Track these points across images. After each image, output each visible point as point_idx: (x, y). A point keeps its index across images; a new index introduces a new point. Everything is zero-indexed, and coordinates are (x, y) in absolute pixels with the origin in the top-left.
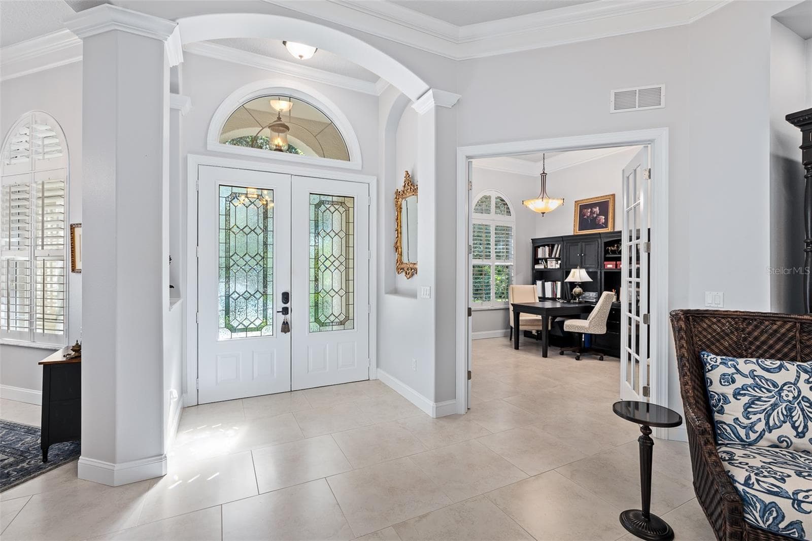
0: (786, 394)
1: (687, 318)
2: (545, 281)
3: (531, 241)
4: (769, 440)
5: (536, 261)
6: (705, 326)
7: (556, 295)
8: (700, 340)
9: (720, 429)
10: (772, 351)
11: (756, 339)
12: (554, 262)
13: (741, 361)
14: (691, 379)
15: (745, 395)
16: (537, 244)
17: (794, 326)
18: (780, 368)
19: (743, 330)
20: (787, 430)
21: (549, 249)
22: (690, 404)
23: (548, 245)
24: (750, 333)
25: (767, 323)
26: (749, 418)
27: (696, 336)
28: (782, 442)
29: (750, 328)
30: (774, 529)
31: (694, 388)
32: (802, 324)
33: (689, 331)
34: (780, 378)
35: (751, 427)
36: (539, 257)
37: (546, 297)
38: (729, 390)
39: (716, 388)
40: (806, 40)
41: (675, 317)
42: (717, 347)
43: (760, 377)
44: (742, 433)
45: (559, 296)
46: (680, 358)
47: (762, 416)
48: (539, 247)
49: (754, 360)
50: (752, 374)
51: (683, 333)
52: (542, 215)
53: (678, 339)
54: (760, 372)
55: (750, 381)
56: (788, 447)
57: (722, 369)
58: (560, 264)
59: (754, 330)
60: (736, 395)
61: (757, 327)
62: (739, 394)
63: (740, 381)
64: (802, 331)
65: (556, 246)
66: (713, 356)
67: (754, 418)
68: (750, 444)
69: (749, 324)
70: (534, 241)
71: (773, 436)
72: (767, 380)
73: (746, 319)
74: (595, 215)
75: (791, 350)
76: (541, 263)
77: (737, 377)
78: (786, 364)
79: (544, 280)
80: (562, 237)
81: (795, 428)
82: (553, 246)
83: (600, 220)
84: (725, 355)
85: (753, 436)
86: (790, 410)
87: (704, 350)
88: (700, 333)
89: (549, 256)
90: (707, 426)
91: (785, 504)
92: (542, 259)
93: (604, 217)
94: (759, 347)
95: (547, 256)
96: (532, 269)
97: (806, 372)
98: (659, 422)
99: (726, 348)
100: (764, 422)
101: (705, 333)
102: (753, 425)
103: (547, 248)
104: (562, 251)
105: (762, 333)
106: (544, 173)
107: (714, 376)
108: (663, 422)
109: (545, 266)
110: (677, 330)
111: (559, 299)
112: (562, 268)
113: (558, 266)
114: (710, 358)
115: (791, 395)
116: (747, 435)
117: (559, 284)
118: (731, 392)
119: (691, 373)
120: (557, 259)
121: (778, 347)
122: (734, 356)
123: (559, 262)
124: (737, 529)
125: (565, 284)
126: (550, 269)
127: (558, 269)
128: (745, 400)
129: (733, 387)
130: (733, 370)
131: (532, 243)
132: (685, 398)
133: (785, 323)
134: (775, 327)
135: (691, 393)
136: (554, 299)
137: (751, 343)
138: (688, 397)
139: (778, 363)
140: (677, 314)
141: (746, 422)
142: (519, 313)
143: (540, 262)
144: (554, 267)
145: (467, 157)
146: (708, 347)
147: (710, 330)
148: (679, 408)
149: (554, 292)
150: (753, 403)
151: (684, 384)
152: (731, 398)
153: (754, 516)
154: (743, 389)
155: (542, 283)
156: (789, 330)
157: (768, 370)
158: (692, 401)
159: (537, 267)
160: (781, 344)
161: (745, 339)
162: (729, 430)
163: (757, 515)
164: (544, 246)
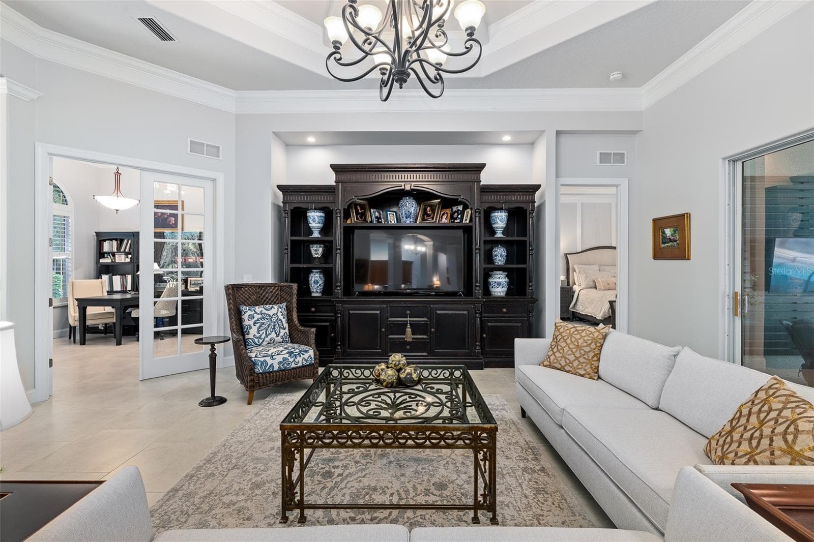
0: (274, 319)
1: (233, 288)
2: (113, 275)
3: (95, 234)
4: (267, 341)
5: (101, 254)
6: (242, 292)
7: (126, 288)
8: (240, 300)
9: (247, 342)
10: (270, 302)
11: (264, 296)
12: (123, 256)
13: (257, 307)
14: (235, 320)
15: (258, 323)
16: (101, 238)
17: (278, 289)
18: (271, 308)
19: (259, 292)
20: (273, 335)
21: (118, 243)
22: (234, 332)
23: (116, 240)
24: (261, 294)
25: (268, 288)
26: (259, 333)
27: (238, 298)
28: (271, 341)
29: (262, 291)
30: (265, 371)
31: (236, 325)
32: (281, 287)
33: (234, 296)
34: (271, 313)
35: (260, 337)
36: (104, 251)
37: (114, 290)
38: (251, 322)
39: (247, 322)
40: (287, 145)
41: (227, 288)
42: (247, 303)
43: (264, 313)
44: (256, 340)
45: (129, 288)
46: (230, 310)
47: (264, 331)
48: (105, 241)
49: (262, 306)
50: (261, 313)
51: (231, 296)
52: (116, 211)
53: (228, 300)
54: (264, 311)
55: (260, 316)
56: (273, 342)
57: (249, 313)
58: (131, 258)
59: (263, 292)
60: (255, 324)
61: (264, 290)
62: (256, 323)
63: (257, 317)
64: (281, 290)
65: (125, 241)
66: (245, 307)
67: (261, 333)
68: (260, 345)
69: (261, 289)
70: (98, 234)
71: (268, 339)
72: (266, 314)
73: (260, 287)
74: (166, 216)
75: (277, 300)
76: (107, 257)
77: (255, 315)
78: (274, 306)
79: (111, 274)
80: (132, 232)
81: (276, 333)
82: (122, 241)
83: (170, 221)
84: (251, 306)
85: (261, 341)
86: (274, 326)
87: (240, 305)
88: (239, 296)
89: (117, 249)
90: (241, 337)
91: (268, 359)
92: (108, 253)
93: (174, 219)
94: (265, 301)
95: (115, 250)
96: (97, 263)
97: (281, 308)
98: (219, 341)
99: (251, 303)
100: (265, 333)
101: (241, 296)
102: (261, 335)
103: (115, 243)
104: (132, 246)
105: (267, 293)
106: (118, 172)
107: (245, 317)
108: (221, 340)
109: (112, 260)
110: (228, 295)
111: (129, 291)
112: (133, 262)
113: (128, 260)
114: (244, 308)
115: (275, 319)
116: (259, 341)
117: (129, 277)
118: (252, 323)
119: (235, 317)
120: (127, 254)
121: (272, 299)
122: (254, 306)
123: (130, 256)
124: (252, 377)
125: (136, 277)
126: (118, 263)
127: (128, 262)
128: (258, 325)
129: (254, 320)
130: (254, 312)
131: (97, 236)
132: (232, 330)
133: (275, 287)
134: (271, 290)
135: (235, 327)
136: (124, 291)
137: (262, 299)
138: (233, 329)
139: (271, 306)
140: (228, 286)
141: (258, 335)
142: (86, 307)
143: (106, 255)
144: (123, 261)
145: (49, 154)
146: (243, 303)
147: (244, 294)
148: (229, 335)
149: (123, 285)
150: (261, 326)
151: (231, 323)
152: (252, 326)
153: (259, 369)
154: (257, 320)
155: (109, 277)
156: (276, 291)
157: (267, 310)
158: (235, 330)
159: (102, 261)
160: (273, 298)
161: (259, 297)
162: (251, 341)
163: (259, 367)
164: (111, 240)
